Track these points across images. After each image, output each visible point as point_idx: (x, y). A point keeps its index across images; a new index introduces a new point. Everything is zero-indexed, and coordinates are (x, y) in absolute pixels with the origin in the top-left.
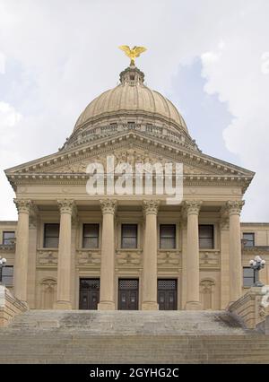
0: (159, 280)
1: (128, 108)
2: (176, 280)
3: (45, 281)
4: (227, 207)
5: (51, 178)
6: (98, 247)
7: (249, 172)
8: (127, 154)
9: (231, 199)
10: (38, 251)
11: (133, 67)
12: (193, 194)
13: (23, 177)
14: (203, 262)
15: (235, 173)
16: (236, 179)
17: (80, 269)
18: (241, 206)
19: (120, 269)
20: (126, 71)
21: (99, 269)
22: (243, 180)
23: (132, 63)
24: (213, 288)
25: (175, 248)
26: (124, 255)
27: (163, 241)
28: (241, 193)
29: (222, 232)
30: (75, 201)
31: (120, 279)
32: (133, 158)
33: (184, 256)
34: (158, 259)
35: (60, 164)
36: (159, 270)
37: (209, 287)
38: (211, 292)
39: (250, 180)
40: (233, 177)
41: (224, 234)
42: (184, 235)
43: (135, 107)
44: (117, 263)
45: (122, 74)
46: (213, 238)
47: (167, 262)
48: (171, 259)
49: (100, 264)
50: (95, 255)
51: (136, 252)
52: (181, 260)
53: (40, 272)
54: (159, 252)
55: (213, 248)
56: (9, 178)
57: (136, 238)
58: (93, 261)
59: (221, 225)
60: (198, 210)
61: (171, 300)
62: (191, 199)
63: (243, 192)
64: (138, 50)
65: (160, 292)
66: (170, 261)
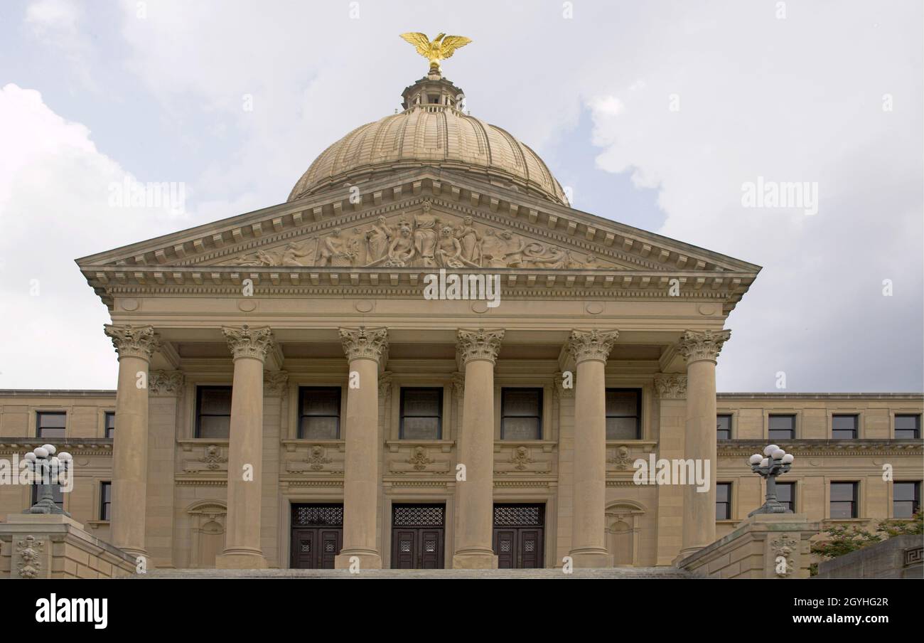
0: (496, 505)
1: (420, 157)
2: (541, 507)
3: (200, 510)
4: (683, 344)
5: (206, 278)
6: (338, 437)
7: (745, 265)
8: (417, 226)
9: (693, 328)
10: (180, 444)
11: (436, 78)
12: (594, 316)
13: (129, 278)
14: (613, 467)
15: (709, 268)
16: (709, 283)
17: (292, 484)
18: (719, 344)
19: (395, 484)
20: (419, 84)
21: (341, 484)
22: (728, 284)
23: (434, 69)
24: (637, 522)
25: (540, 437)
26: (407, 453)
27: (509, 425)
28: (719, 314)
29: (663, 403)
30: (273, 333)
31: (396, 506)
32: (431, 234)
33: (564, 455)
34: (495, 461)
35: (230, 247)
36: (497, 484)
37: (626, 520)
38: (631, 530)
39: (746, 285)
40: (701, 277)
41: (668, 408)
42: (564, 412)
43: (439, 154)
44: (387, 471)
45: (408, 93)
46: (638, 418)
47: (520, 468)
48: (529, 461)
49: (342, 472)
50: (330, 453)
51: (440, 446)
52: (556, 462)
53: (185, 489)
54: (499, 447)
55: (639, 436)
56: (91, 279)
57: (440, 417)
58: (326, 466)
59: (662, 389)
60: (605, 351)
61: (530, 547)
62: (589, 328)
63: (726, 313)
64: (449, 43)
65: (501, 532)
66: (528, 466)
